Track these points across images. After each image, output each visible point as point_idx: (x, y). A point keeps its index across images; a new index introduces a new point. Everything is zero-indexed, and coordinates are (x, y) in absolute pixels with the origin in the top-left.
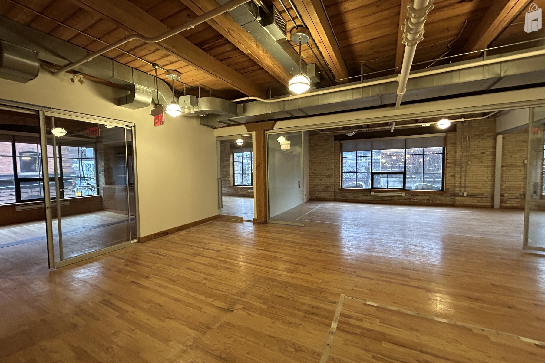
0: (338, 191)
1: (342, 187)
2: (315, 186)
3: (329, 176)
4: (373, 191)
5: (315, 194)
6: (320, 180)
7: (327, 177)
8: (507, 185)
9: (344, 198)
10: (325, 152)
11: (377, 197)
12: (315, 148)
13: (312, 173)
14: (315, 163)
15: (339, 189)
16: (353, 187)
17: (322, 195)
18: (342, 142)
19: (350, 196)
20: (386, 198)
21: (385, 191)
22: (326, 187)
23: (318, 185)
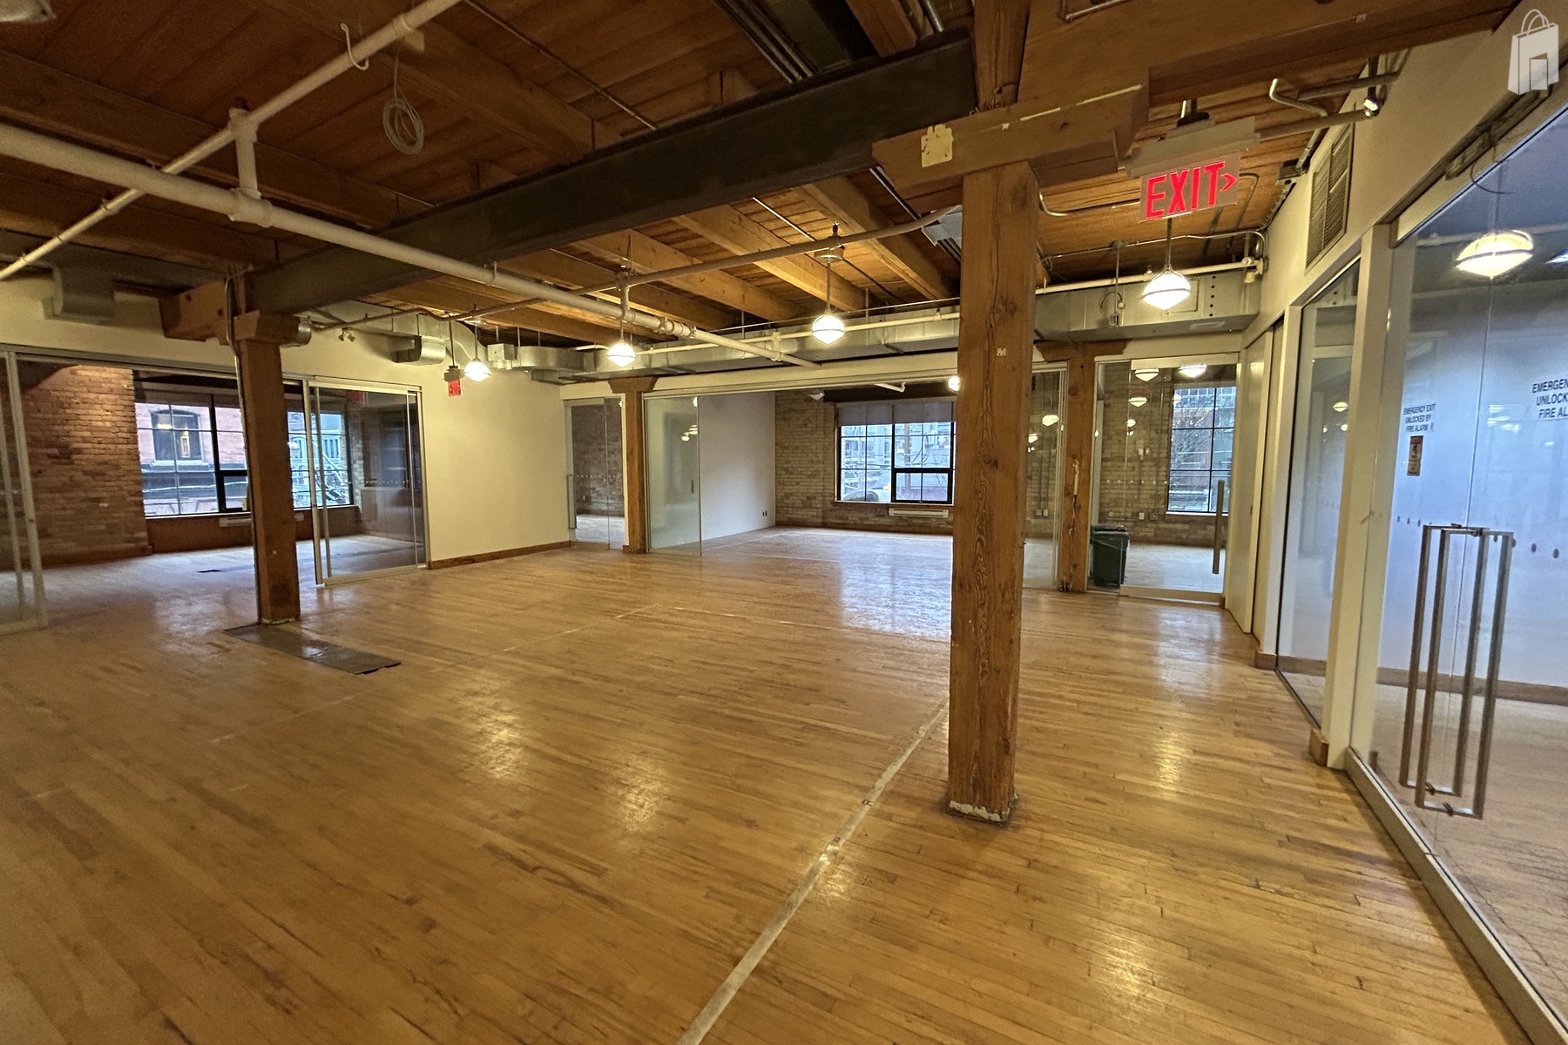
0: (830, 506)
1: (839, 498)
2: (787, 496)
3: (813, 476)
4: (893, 506)
5: (787, 512)
6: (798, 483)
7: (809, 476)
8: (1112, 496)
9: (841, 521)
10: (806, 426)
11: (901, 518)
12: (787, 416)
13: (783, 469)
14: (787, 448)
15: (834, 503)
16: (861, 499)
17: (801, 514)
18: (839, 405)
19: (853, 517)
20: (915, 521)
21: (914, 507)
22: (808, 498)
23: (792, 494)
